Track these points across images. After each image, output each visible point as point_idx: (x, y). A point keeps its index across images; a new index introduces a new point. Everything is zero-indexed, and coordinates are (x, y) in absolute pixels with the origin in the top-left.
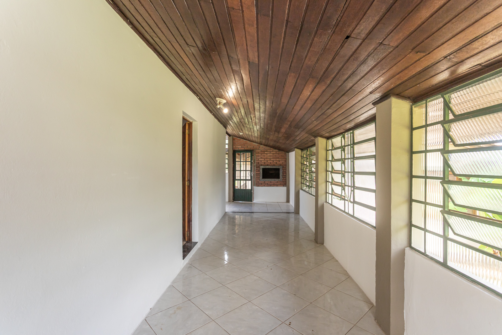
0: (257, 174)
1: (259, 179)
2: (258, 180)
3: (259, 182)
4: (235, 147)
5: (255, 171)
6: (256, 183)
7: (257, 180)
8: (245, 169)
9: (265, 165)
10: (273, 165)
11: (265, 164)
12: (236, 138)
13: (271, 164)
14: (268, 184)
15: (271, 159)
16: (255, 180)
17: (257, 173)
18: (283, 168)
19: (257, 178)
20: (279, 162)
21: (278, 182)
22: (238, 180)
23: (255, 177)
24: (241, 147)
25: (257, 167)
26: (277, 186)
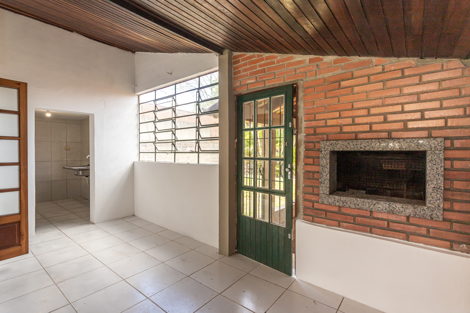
0: (309, 172)
1: (318, 195)
2: (314, 198)
3: (316, 205)
4: (238, 84)
5: (301, 163)
6: (305, 208)
7: (308, 197)
8: (267, 156)
9: (340, 136)
10: (384, 135)
11: (341, 132)
12: (241, 56)
13: (371, 131)
14: (359, 219)
15: (373, 111)
16: (301, 196)
17: (310, 168)
18: (446, 149)
19: (310, 190)
20: (423, 118)
21: (411, 220)
22: (249, 189)
23: (302, 185)
24: (254, 81)
25: (311, 145)
26: (408, 236)
